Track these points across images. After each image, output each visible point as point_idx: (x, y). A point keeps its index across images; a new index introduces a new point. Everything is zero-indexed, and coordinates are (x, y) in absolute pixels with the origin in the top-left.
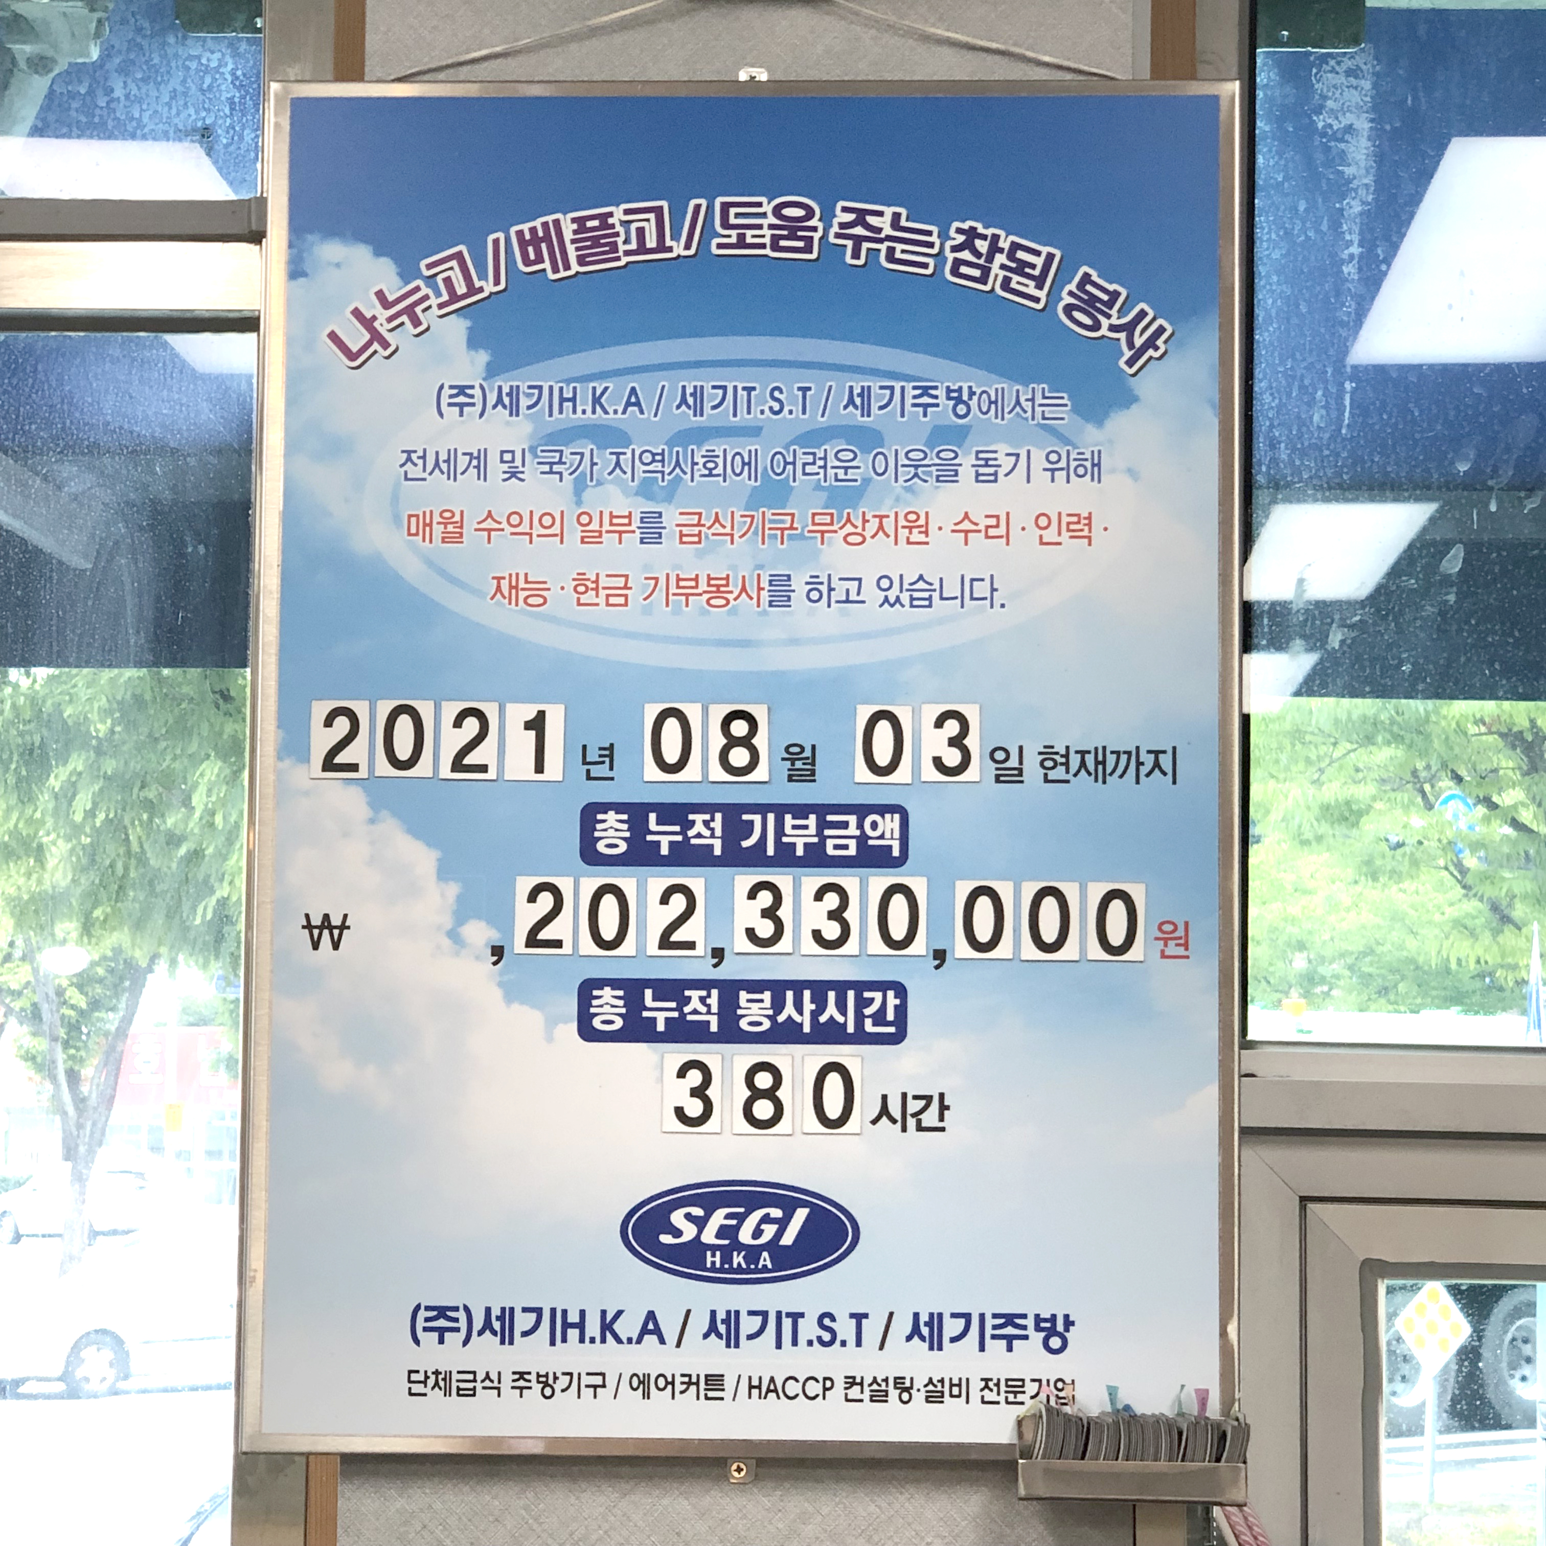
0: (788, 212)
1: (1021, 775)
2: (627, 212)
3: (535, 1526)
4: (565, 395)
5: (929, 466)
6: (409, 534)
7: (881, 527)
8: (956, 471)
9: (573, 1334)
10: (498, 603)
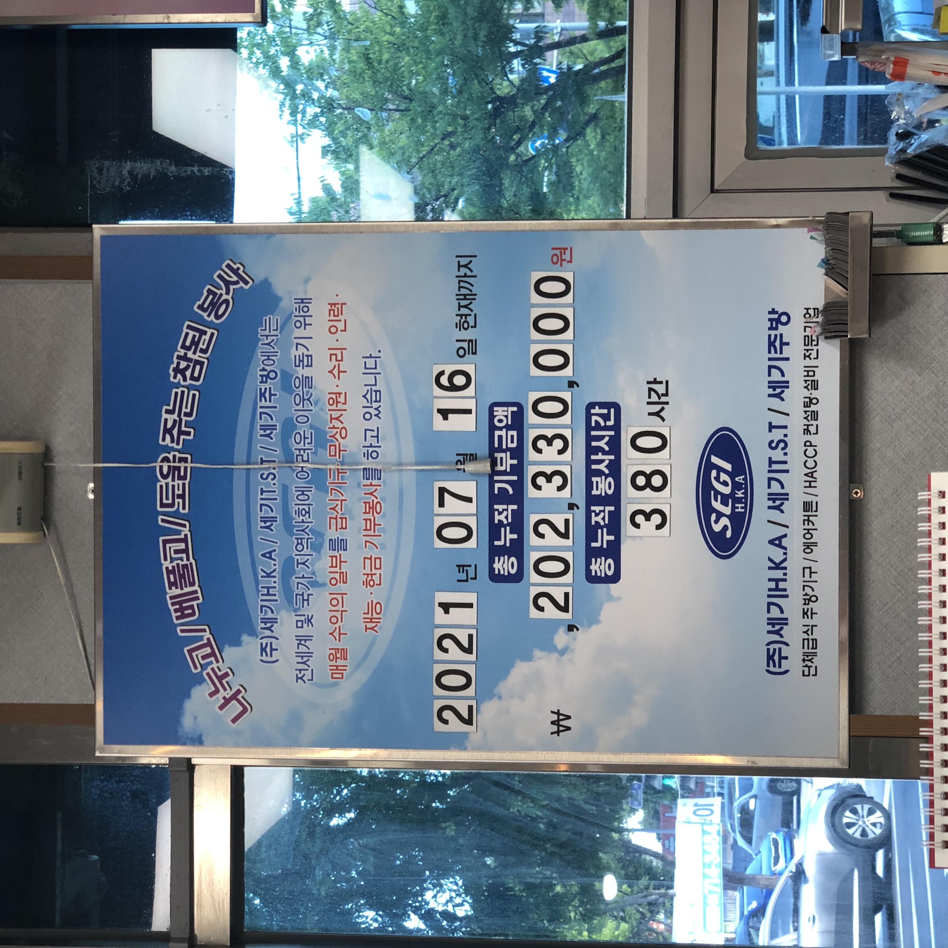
0: (165, 471)
1: (472, 341)
2: (166, 559)
3: (889, 606)
4: (266, 592)
5: (303, 392)
6: (342, 678)
7: (337, 419)
8: (306, 377)
9: (781, 585)
10: (380, 629)
